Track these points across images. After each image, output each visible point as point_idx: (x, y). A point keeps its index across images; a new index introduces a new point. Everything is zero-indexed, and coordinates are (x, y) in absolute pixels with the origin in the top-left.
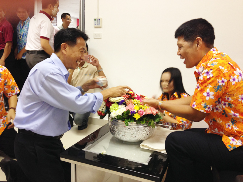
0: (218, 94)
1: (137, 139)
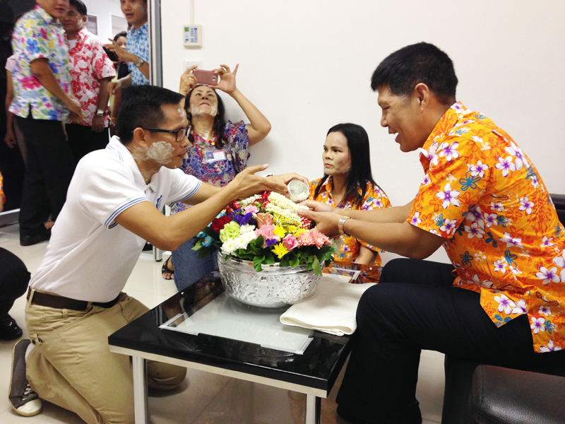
1: (282, 300)
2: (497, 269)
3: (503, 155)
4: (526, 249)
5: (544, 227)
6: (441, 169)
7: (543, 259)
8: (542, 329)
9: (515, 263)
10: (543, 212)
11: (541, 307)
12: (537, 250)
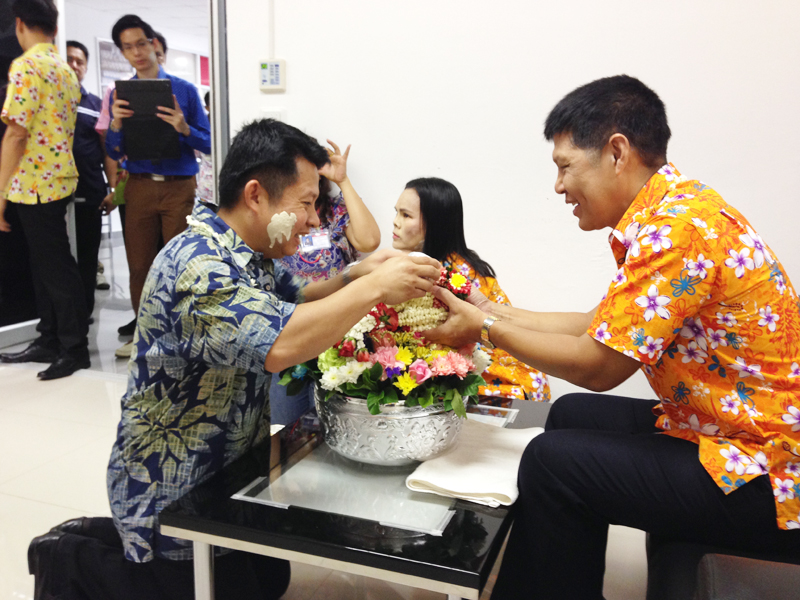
0: (682, 305)
1: (409, 454)
2: (725, 409)
3: (736, 246)
4: (767, 380)
5: (793, 349)
6: (643, 263)
7: (791, 395)
8: (790, 496)
9: (752, 401)
10: (792, 328)
11: (789, 464)
12: (783, 382)
